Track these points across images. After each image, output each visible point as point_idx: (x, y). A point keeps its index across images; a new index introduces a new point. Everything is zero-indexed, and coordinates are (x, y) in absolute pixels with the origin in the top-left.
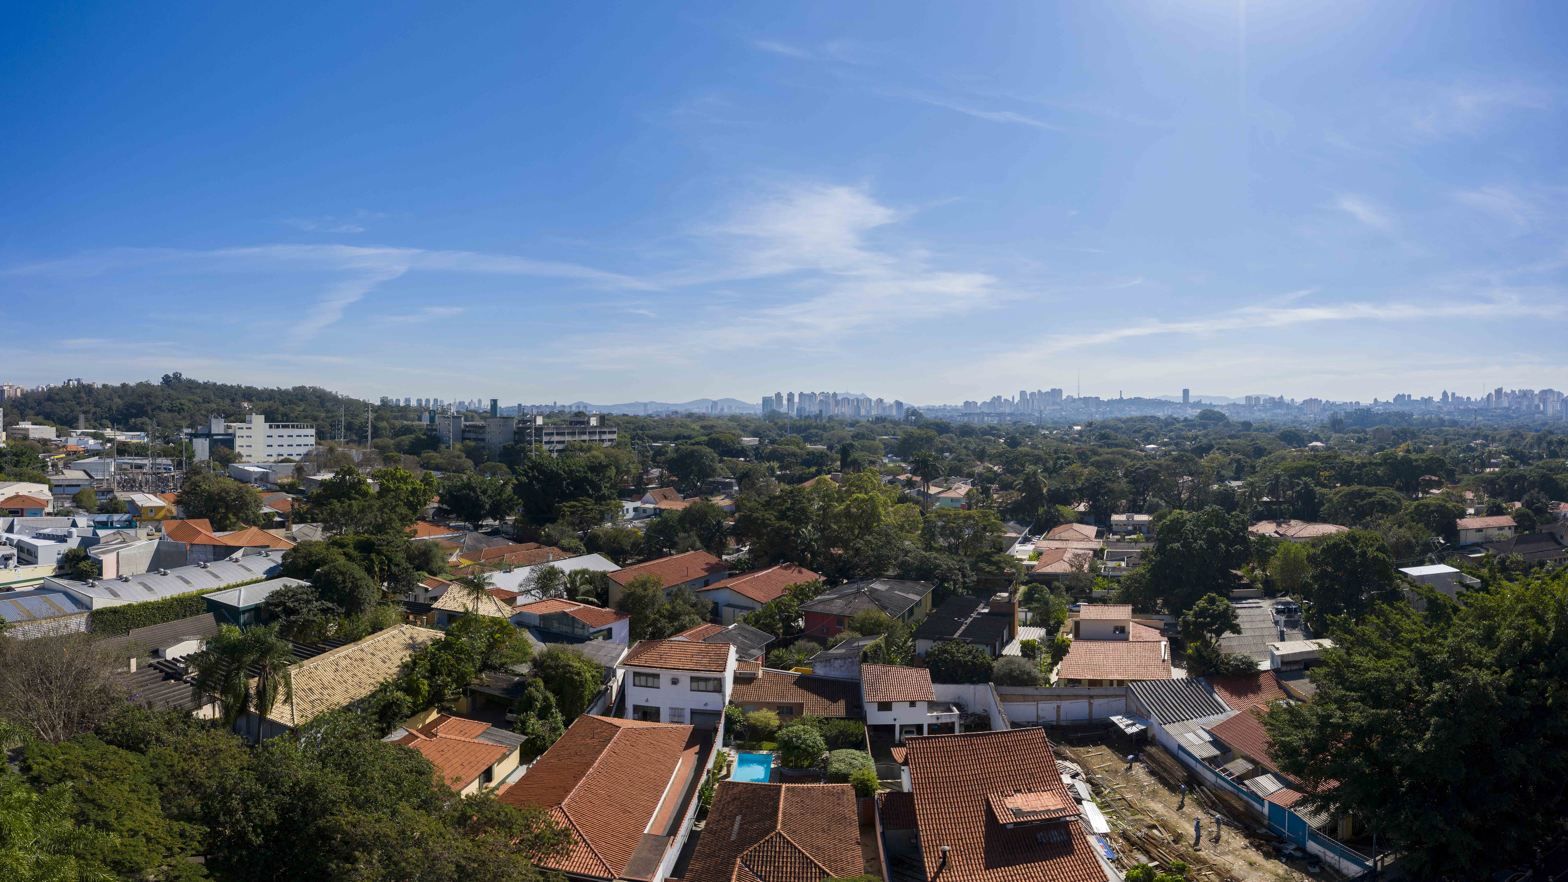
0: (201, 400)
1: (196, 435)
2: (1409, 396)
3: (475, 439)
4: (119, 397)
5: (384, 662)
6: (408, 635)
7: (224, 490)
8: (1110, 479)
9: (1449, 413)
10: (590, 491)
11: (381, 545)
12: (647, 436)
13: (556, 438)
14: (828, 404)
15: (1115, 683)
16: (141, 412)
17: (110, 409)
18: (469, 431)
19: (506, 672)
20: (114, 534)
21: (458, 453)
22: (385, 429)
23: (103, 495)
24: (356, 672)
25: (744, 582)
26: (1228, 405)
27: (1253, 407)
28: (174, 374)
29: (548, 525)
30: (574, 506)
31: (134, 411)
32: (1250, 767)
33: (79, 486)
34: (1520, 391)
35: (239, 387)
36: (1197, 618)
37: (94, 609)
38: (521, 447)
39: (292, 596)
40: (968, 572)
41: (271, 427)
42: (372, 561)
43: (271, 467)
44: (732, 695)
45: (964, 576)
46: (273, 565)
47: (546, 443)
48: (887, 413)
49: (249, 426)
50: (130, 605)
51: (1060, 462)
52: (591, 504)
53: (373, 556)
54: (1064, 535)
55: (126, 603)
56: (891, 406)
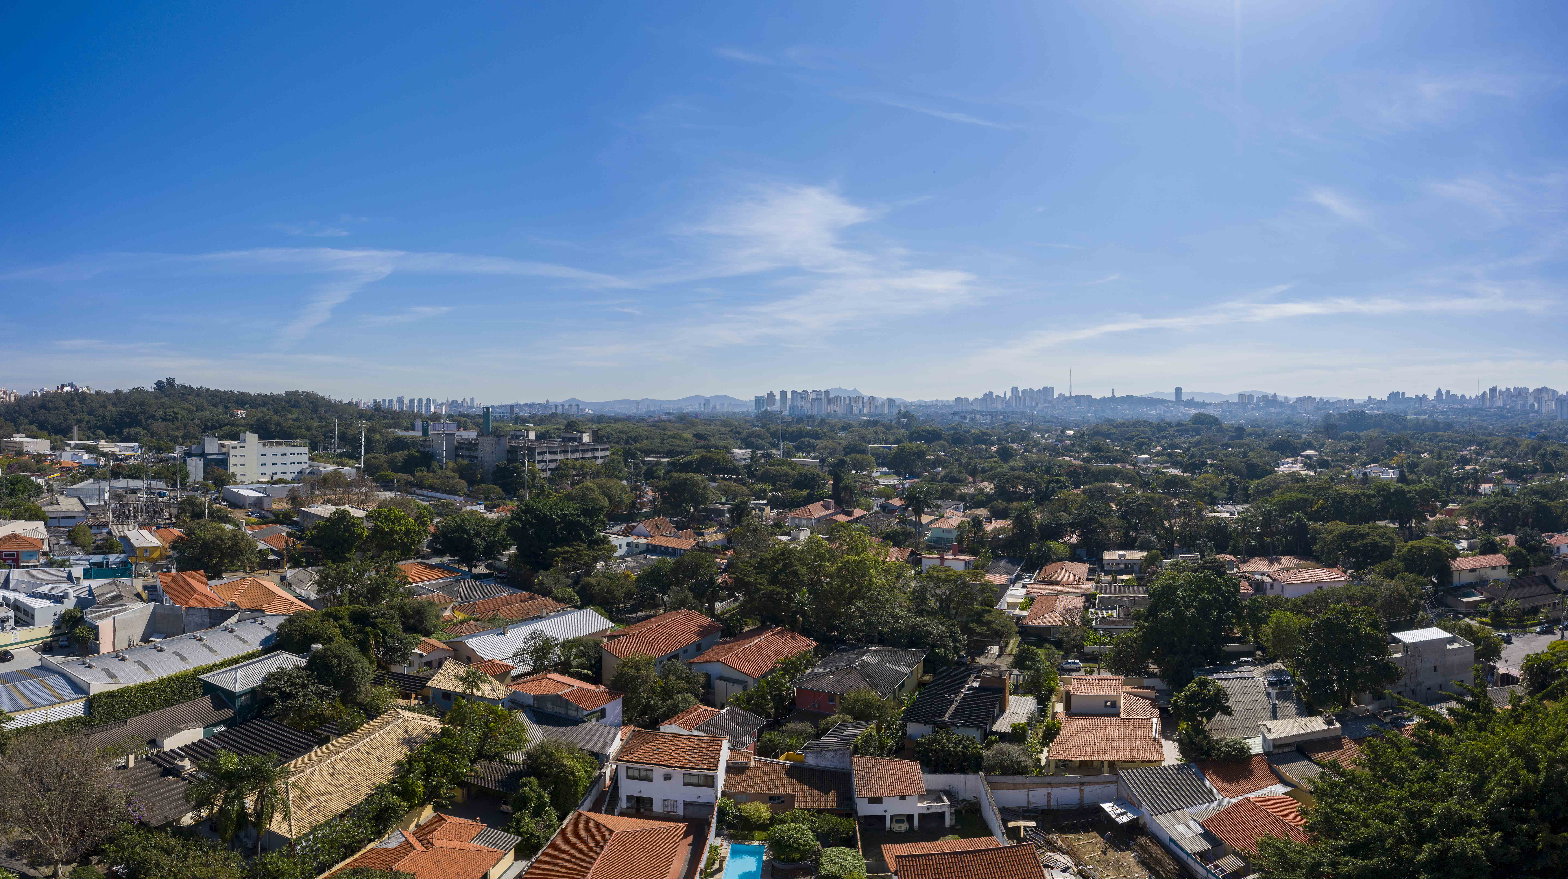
0: (194, 408)
1: (190, 455)
2: (1404, 394)
3: (468, 457)
4: (113, 404)
5: (380, 761)
6: (403, 729)
7: (218, 538)
8: (1102, 514)
9: (1443, 413)
10: (584, 536)
11: (376, 617)
12: (640, 450)
13: (548, 457)
14: (820, 402)
15: (1106, 765)
16: (135, 421)
17: (104, 418)
18: (463, 448)
19: (501, 761)
20: (110, 584)
21: (451, 473)
22: (378, 441)
23: (98, 529)
24: (352, 774)
25: (737, 654)
26: (1221, 404)
27: (1246, 404)
28: (167, 380)
29: (542, 572)
30: (567, 552)
31: (128, 420)
32: (1239, 863)
33: (74, 517)
34: (1514, 389)
35: (232, 392)
36: (1188, 703)
37: (91, 694)
38: (514, 467)
39: (289, 680)
40: (960, 636)
41: (264, 445)
42: (367, 633)
43: (265, 489)
44: (724, 785)
45: (955, 641)
46: (268, 634)
47: (539, 462)
48: (879, 412)
49: (242, 445)
50: (127, 688)
51: (1051, 486)
52: (583, 547)
53: (368, 629)
54: (1056, 576)
55: (123, 686)
56: (883, 404)
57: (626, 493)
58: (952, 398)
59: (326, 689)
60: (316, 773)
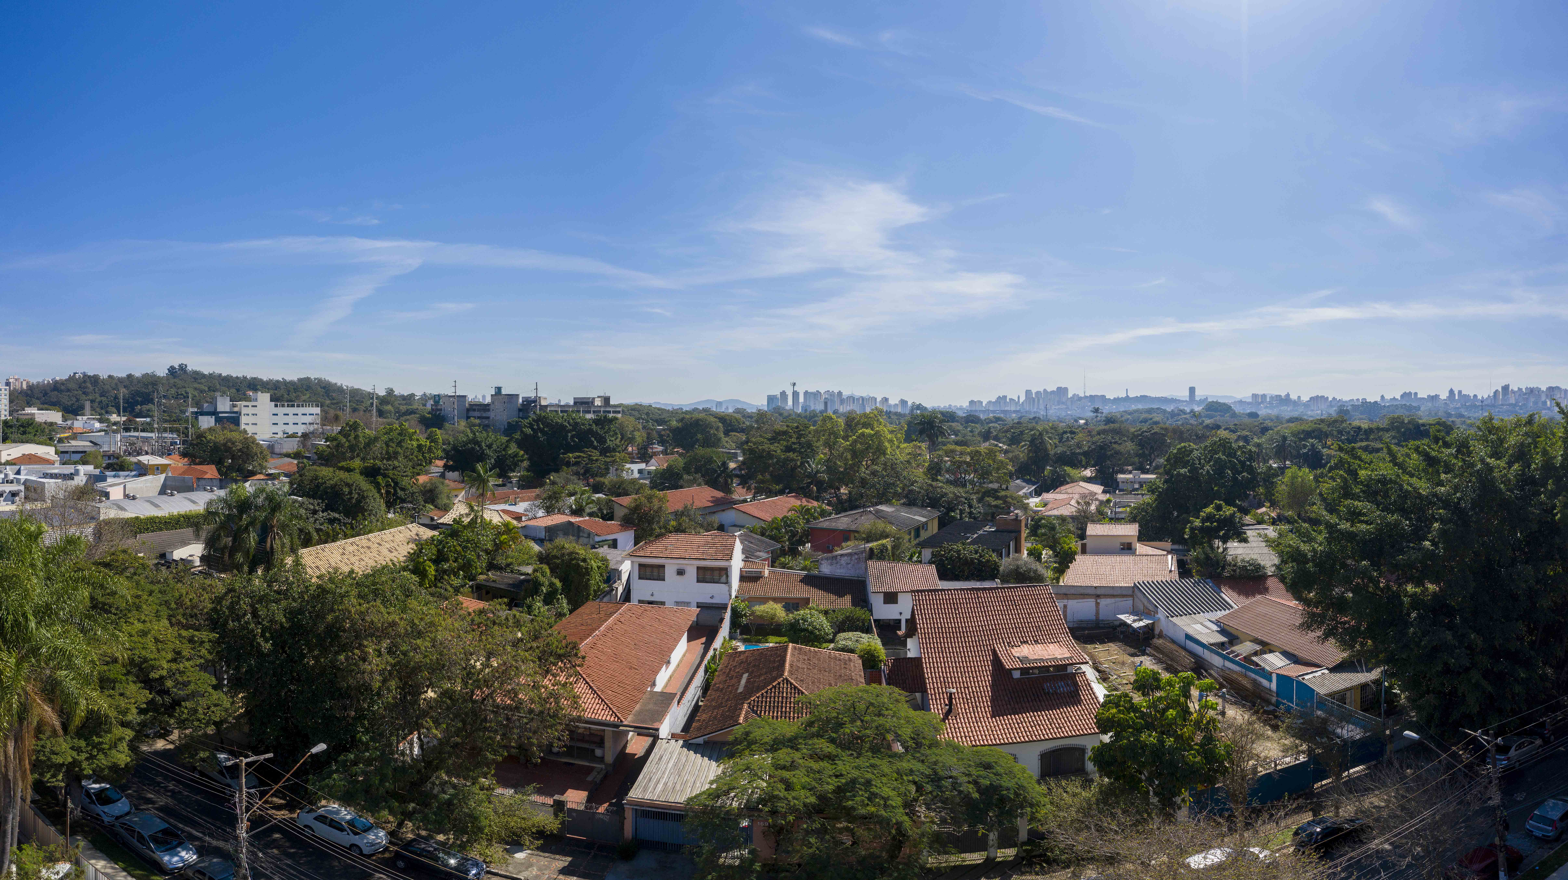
0: (206, 389)
1: (202, 413)
2: (1416, 394)
3: (481, 417)
4: (125, 387)
5: (391, 551)
6: (415, 532)
7: (230, 440)
8: (1116, 442)
9: (1455, 407)
10: (595, 443)
11: (387, 469)
12: (652, 419)
14: (832, 401)
16: (147, 399)
17: (116, 397)
18: (474, 410)
19: (512, 572)
21: (463, 428)
22: (390, 412)
24: (363, 557)
25: (749, 506)
26: (1235, 401)
27: (1260, 402)
28: (180, 366)
29: (553, 473)
30: (580, 456)
31: (140, 399)
32: (1258, 648)
33: (85, 452)
34: (1527, 388)
35: (244, 379)
36: (1203, 523)
37: (102, 519)
40: (975, 504)
41: (276, 406)
42: (378, 483)
43: (277, 440)
44: (738, 589)
45: (970, 506)
49: (254, 403)
50: (137, 518)
51: (1065, 436)
52: (595, 454)
53: (380, 479)
54: (1069, 491)
55: (134, 515)
56: (896, 405)
57: (639, 430)
58: (965, 404)
59: (337, 516)
60: (326, 550)
